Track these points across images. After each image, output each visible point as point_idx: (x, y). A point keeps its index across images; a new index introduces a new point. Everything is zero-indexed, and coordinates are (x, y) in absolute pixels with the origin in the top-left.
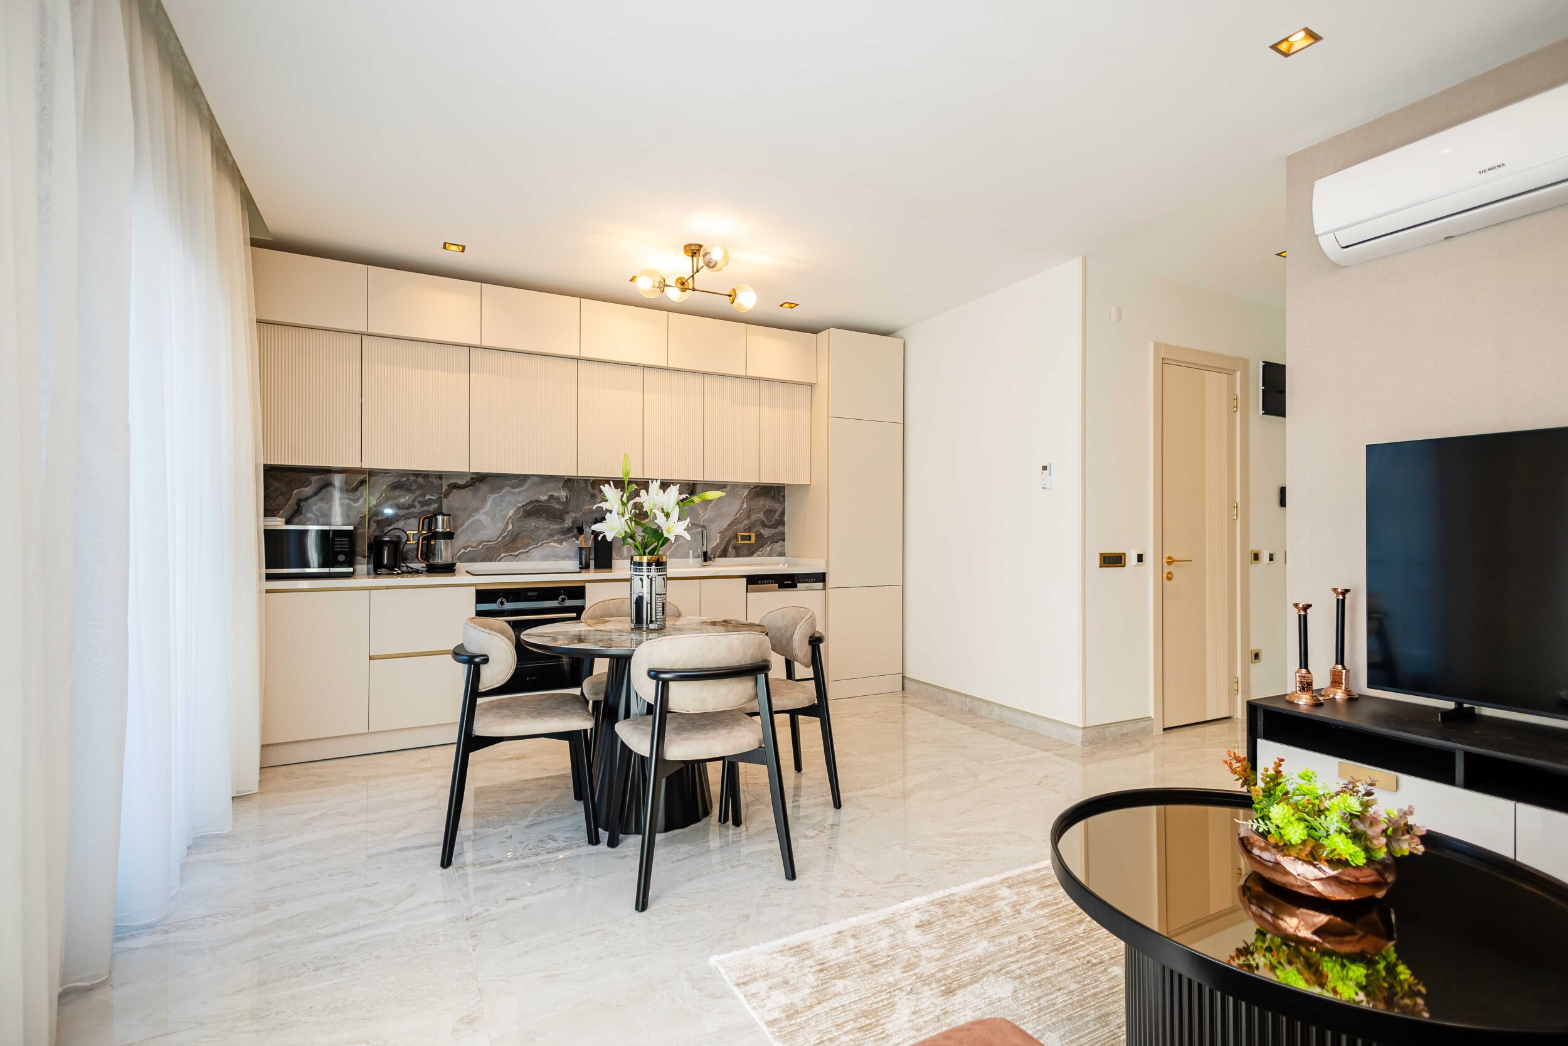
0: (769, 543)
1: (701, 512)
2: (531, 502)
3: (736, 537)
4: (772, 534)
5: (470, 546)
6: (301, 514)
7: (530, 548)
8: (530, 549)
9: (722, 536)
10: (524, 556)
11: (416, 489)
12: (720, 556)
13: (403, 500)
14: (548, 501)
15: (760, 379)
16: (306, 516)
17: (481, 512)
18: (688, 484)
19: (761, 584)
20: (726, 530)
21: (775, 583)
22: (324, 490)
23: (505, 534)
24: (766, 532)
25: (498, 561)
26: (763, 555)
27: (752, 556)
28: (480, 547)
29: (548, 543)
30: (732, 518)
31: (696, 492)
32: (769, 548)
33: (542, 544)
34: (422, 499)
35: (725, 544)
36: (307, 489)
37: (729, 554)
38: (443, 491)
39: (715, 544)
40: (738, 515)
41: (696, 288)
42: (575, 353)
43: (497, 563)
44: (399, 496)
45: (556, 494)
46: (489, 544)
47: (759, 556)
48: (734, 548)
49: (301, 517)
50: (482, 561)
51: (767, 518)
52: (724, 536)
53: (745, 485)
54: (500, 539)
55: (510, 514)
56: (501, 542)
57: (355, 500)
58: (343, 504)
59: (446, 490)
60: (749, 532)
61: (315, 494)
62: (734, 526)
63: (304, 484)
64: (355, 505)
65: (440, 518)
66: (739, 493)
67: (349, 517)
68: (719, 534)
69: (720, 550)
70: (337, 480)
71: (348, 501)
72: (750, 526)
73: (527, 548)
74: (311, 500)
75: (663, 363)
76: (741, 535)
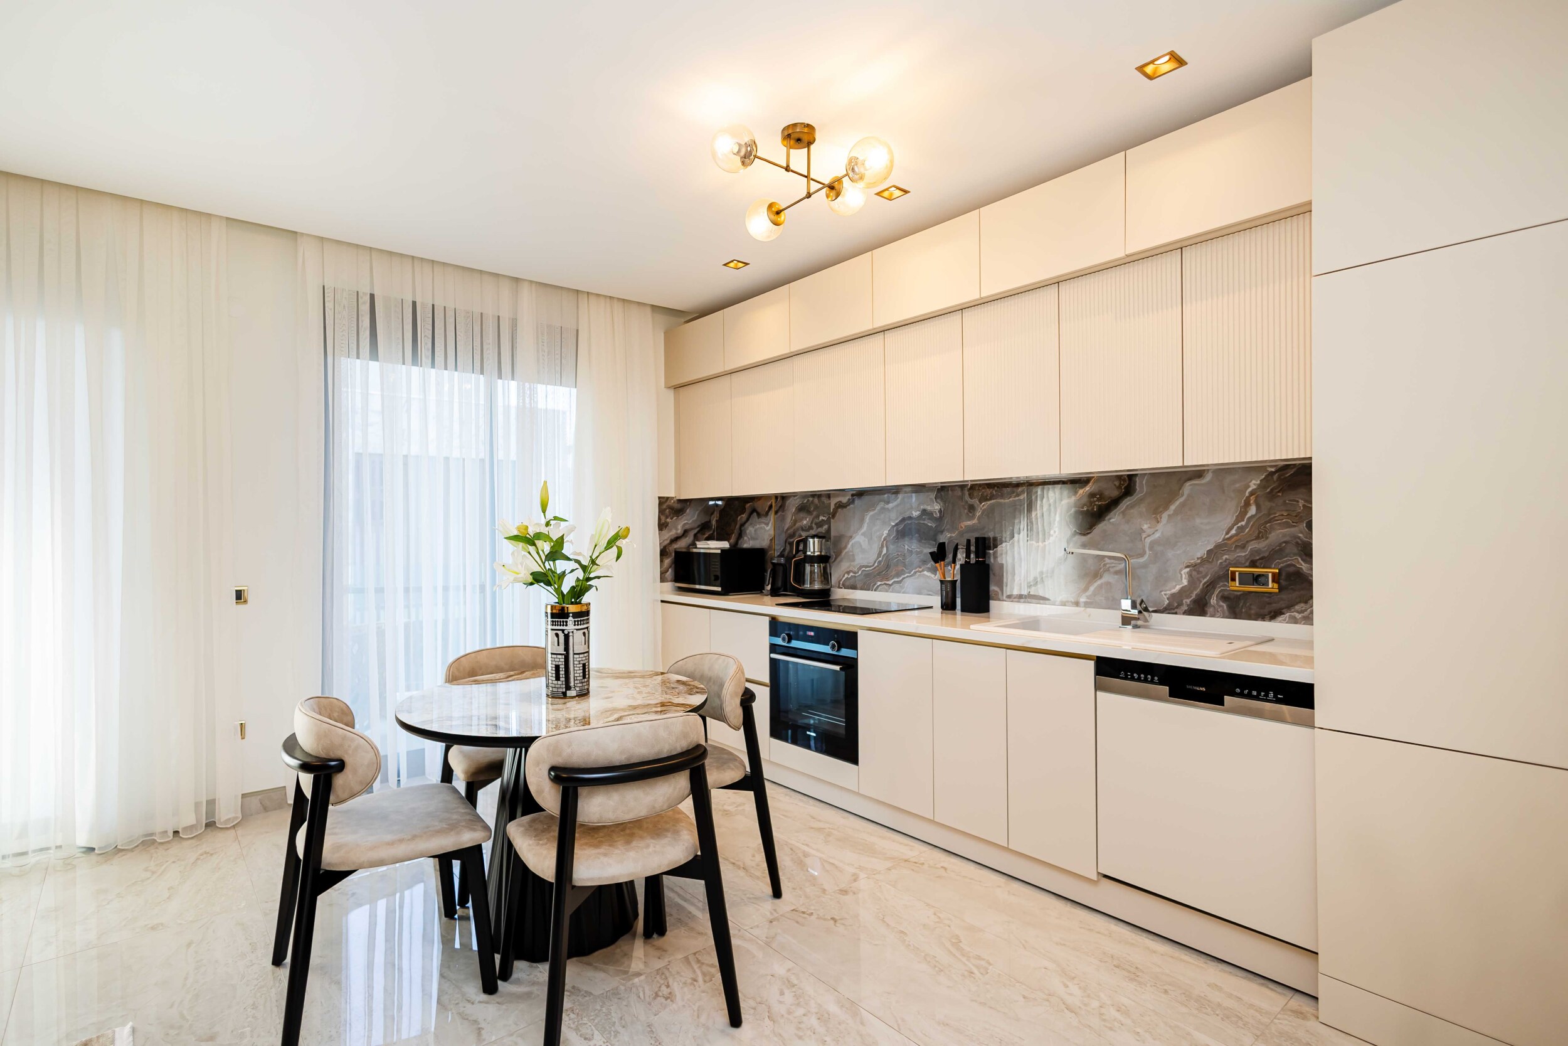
1: (1145, 527)
2: (903, 520)
3: (1227, 575)
5: (852, 571)
6: (742, 537)
7: (903, 576)
8: (904, 578)
9: (1194, 573)
10: (896, 586)
11: (813, 511)
12: (1189, 612)
13: (805, 522)
14: (919, 517)
15: (1180, 247)
17: (860, 534)
18: (1119, 477)
19: (1126, 678)
20: (1204, 561)
21: (1161, 683)
22: (752, 516)
23: (881, 559)
25: (875, 590)
26: (1306, 620)
27: (1274, 618)
28: (860, 573)
29: (920, 572)
30: (1219, 538)
31: (1135, 490)
33: (915, 573)
34: (817, 521)
35: (1202, 590)
36: (743, 516)
37: (1210, 610)
38: (832, 511)
39: (1178, 588)
40: (1233, 532)
43: (873, 592)
44: (801, 520)
45: (929, 508)
46: (867, 569)
47: (1295, 621)
48: (1224, 598)
50: (861, 589)
52: (1199, 572)
53: (1249, 469)
54: (876, 564)
55: (885, 535)
56: (877, 568)
57: (767, 524)
58: (761, 528)
59: (833, 509)
60: (1264, 568)
61: (748, 520)
62: (1224, 554)
63: (743, 511)
64: (768, 528)
65: (811, 540)
66: (1237, 485)
67: (764, 540)
68: (1188, 570)
69: (1188, 601)
70: (758, 505)
71: (763, 525)
72: (1266, 554)
73: (900, 576)
74: (746, 525)
75: (972, 295)
76: (1241, 574)
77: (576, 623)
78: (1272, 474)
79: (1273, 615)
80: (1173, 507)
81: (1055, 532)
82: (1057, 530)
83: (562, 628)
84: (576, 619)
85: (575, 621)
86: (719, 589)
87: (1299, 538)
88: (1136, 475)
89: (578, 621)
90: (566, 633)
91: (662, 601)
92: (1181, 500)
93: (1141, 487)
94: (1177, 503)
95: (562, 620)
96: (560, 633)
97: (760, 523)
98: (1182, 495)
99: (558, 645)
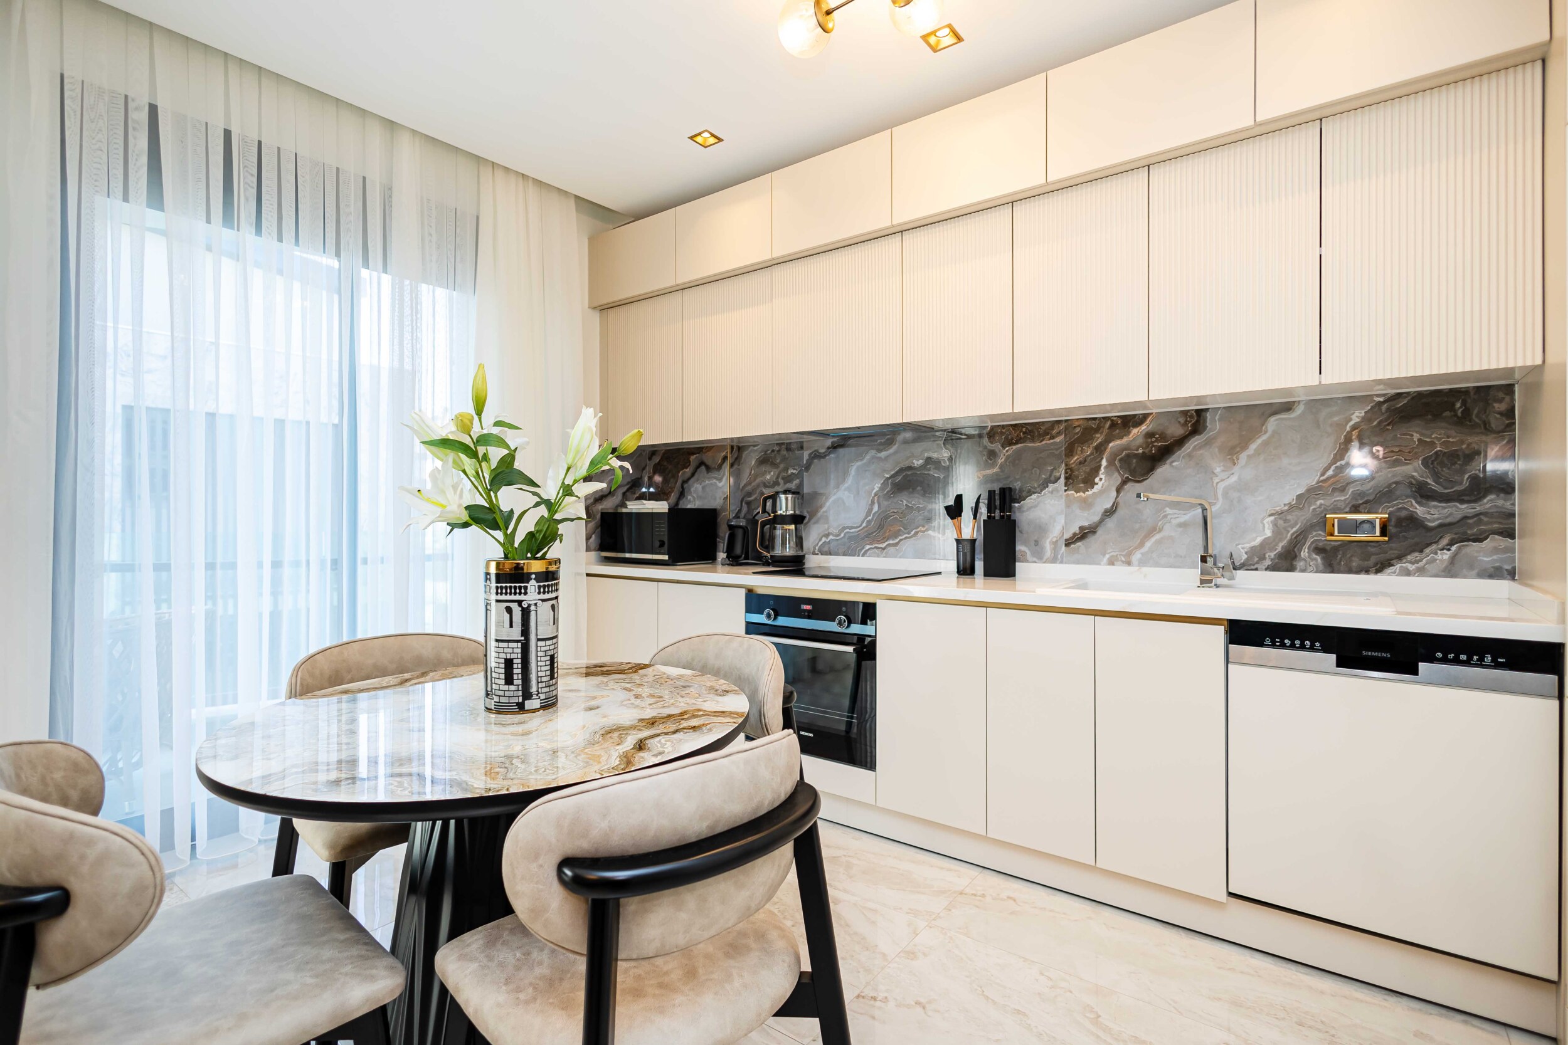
0: (1445, 541)
1: (1218, 470)
2: (901, 470)
3: (1323, 523)
4: (1458, 516)
5: (831, 534)
6: (684, 496)
7: (900, 538)
8: (901, 540)
9: (1281, 522)
10: (892, 550)
11: (780, 463)
12: (1273, 568)
13: (768, 477)
14: (924, 466)
15: (1321, 116)
16: (687, 498)
17: (843, 488)
18: (1185, 413)
19: (1273, 646)
20: (1292, 508)
21: (1325, 651)
22: (698, 470)
23: (870, 518)
24: (1431, 514)
25: (863, 556)
26: (1421, 572)
27: (1378, 571)
28: (842, 535)
29: (924, 532)
30: (1312, 480)
31: (1205, 427)
32: (1446, 556)
33: (916, 533)
34: (785, 475)
35: (1290, 541)
36: (688, 469)
37: (1300, 564)
38: (805, 462)
39: (1259, 540)
40: (1330, 472)
43: (860, 558)
44: (765, 473)
45: (935, 456)
46: (852, 531)
47: (1405, 573)
48: (1319, 550)
49: (684, 499)
50: (844, 554)
51: (1436, 476)
52: (1286, 521)
53: (1352, 398)
54: (864, 525)
55: (876, 489)
56: (866, 529)
57: (720, 480)
58: (711, 484)
59: (807, 461)
60: (1369, 512)
61: (693, 475)
62: (1318, 499)
63: (686, 465)
64: (720, 485)
65: (783, 496)
66: (1336, 419)
67: (715, 499)
68: (1272, 518)
69: (1272, 555)
70: (707, 458)
71: (715, 481)
72: (1371, 498)
73: (896, 538)
74: (691, 482)
76: (1340, 519)
77: (542, 590)
78: (1380, 404)
79: (1380, 567)
80: (1253, 447)
81: (1101, 479)
82: (1103, 476)
83: (518, 597)
84: (542, 584)
85: (539, 587)
86: (666, 557)
87: (1413, 477)
88: (1207, 410)
89: (544, 587)
90: (525, 606)
91: (588, 575)
92: (1264, 437)
93: (1213, 425)
94: (1259, 441)
95: (517, 585)
96: (514, 606)
97: (709, 479)
98: (1266, 432)
99: (511, 626)
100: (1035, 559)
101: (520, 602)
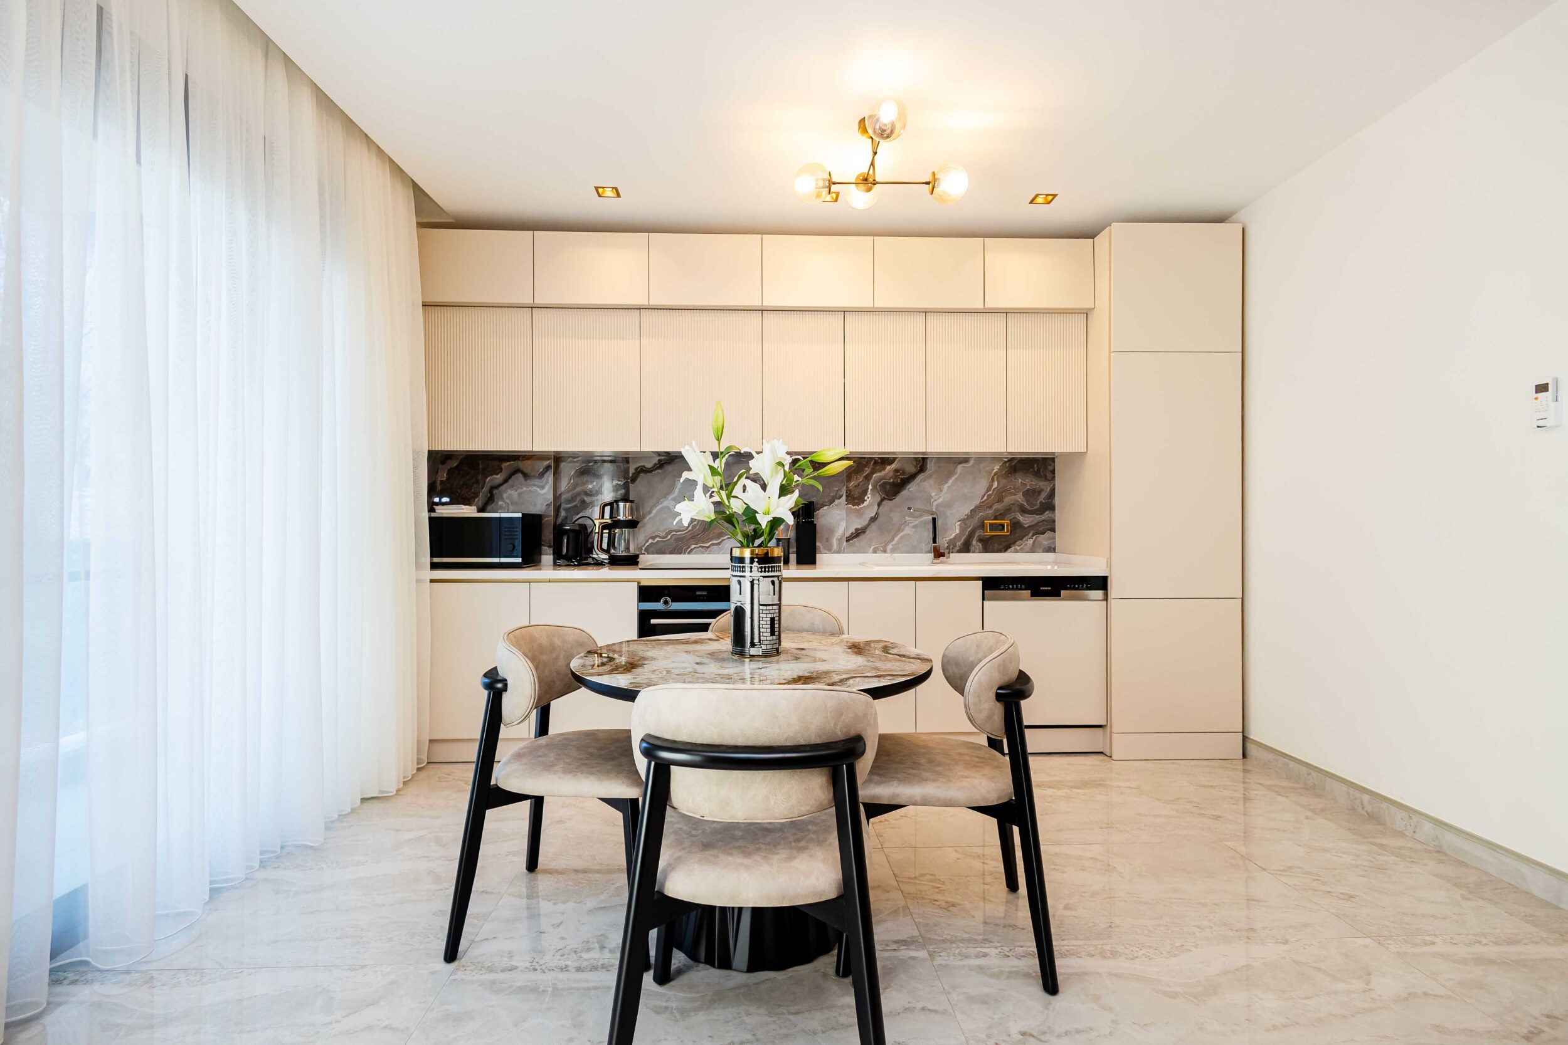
0: (1031, 534)
1: (933, 494)
3: (982, 526)
4: (1036, 522)
5: (658, 536)
6: (493, 501)
7: (722, 538)
9: (963, 525)
10: (716, 548)
11: (604, 474)
12: (960, 551)
13: (590, 486)
15: (1006, 312)
16: (497, 504)
17: (669, 498)
18: (916, 459)
19: (1005, 589)
20: (969, 517)
21: (1026, 589)
22: (513, 477)
24: (1026, 520)
25: (689, 553)
26: (1022, 551)
27: (1005, 551)
28: (669, 537)
30: (977, 502)
31: (926, 469)
32: (1031, 542)
34: (609, 485)
35: (968, 536)
36: (499, 476)
37: (972, 548)
38: (631, 475)
39: (953, 535)
40: (985, 498)
41: (877, 180)
42: (756, 302)
43: (686, 556)
44: (587, 483)
46: (678, 533)
47: (1017, 551)
48: (980, 540)
49: (493, 505)
50: (671, 553)
51: (1028, 501)
52: (966, 524)
53: (994, 458)
54: (690, 528)
56: (691, 532)
57: (542, 487)
58: (531, 491)
59: (633, 474)
60: (1001, 520)
61: (506, 481)
62: (980, 512)
63: (499, 470)
64: (542, 492)
66: (987, 469)
67: (535, 505)
68: (959, 523)
69: (960, 543)
70: (525, 465)
71: (535, 488)
72: (1002, 512)
73: (719, 539)
74: (503, 488)
75: (867, 304)
76: (990, 524)
78: (1006, 462)
79: (1005, 549)
80: (950, 481)
81: (868, 498)
82: (869, 496)
86: (519, 560)
87: (1019, 501)
88: (927, 458)
92: (956, 476)
93: (931, 466)
94: (953, 479)
97: (528, 486)
98: (956, 473)
99: (774, 594)
100: (826, 551)
101: (778, 577)
